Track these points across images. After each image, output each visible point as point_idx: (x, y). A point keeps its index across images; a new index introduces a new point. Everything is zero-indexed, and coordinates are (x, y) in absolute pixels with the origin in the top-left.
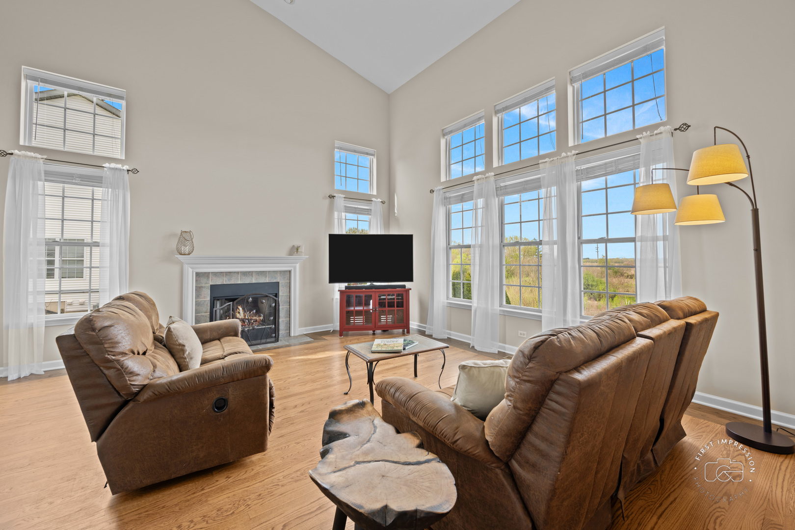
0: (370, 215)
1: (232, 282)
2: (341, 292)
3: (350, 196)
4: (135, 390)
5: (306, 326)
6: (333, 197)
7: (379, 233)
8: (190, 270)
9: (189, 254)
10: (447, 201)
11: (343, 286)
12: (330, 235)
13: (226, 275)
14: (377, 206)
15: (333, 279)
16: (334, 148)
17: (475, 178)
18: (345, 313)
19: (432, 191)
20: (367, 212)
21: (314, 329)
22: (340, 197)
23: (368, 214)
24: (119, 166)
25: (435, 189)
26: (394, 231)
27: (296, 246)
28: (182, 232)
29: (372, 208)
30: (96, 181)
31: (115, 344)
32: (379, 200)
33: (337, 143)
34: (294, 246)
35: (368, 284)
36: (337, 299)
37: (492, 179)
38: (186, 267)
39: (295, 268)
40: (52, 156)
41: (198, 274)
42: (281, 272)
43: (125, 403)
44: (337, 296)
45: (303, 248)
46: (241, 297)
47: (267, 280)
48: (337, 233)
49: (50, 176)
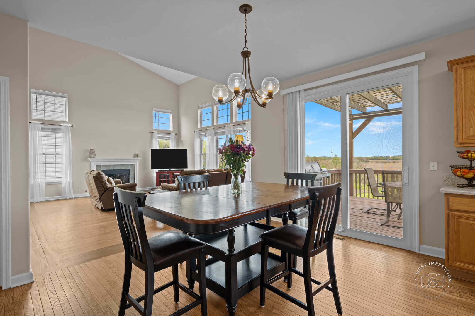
0: (170, 139)
1: (110, 169)
2: (157, 173)
3: (161, 132)
4: (108, 188)
5: (141, 187)
6: (153, 133)
7: (174, 148)
8: (94, 164)
9: (94, 158)
10: (200, 136)
11: (157, 170)
12: (152, 150)
13: (108, 166)
14: (173, 135)
15: (153, 167)
16: (153, 111)
17: (208, 128)
18: (158, 181)
19: (194, 132)
20: (169, 138)
21: (145, 189)
22: (156, 133)
23: (169, 139)
24: (67, 125)
25: (196, 131)
26: (181, 148)
27: (137, 154)
28: (90, 149)
29: (171, 137)
30: (59, 130)
31: (104, 178)
32: (174, 133)
33: (154, 109)
34: (135, 154)
35: (169, 169)
36: (155, 176)
37: (213, 130)
38: (92, 163)
39: (136, 163)
40: (44, 122)
41: (97, 166)
42: (130, 165)
43: (105, 191)
44: (155, 175)
45: (140, 154)
46: (114, 175)
47: (125, 168)
48: (155, 149)
49: (43, 129)
